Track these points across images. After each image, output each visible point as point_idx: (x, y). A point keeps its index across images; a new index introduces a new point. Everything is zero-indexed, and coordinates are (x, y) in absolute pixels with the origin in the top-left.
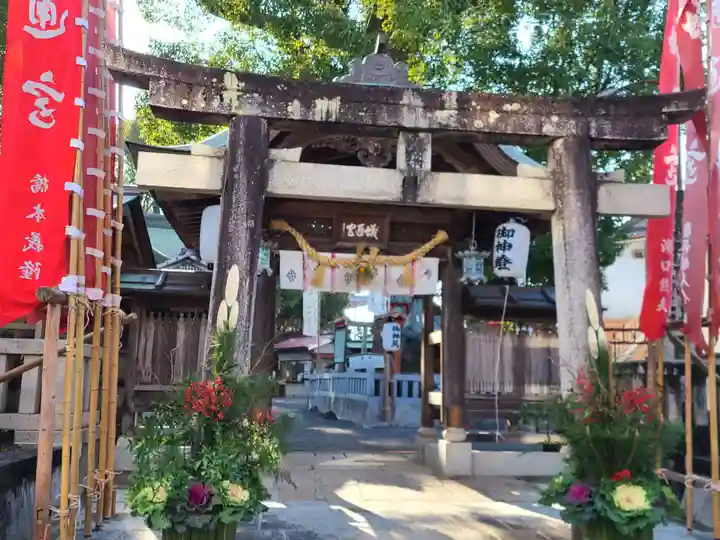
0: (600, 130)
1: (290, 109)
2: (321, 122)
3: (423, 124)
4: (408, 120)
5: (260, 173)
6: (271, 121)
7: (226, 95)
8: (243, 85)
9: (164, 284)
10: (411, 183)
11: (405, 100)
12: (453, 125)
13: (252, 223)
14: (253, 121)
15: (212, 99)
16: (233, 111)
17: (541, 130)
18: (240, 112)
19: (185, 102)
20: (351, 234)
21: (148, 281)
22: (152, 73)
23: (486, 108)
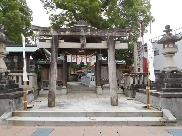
0: (115, 34)
1: (61, 33)
2: (67, 35)
3: (84, 35)
4: (82, 34)
5: (57, 45)
6: (59, 36)
7: (51, 32)
8: (54, 30)
9: (46, 62)
10: (83, 45)
11: (81, 31)
12: (89, 35)
13: (56, 53)
14: (56, 36)
15: (49, 33)
16: (52, 34)
17: (105, 35)
18: (53, 35)
19: (44, 33)
20: (79, 52)
21: (44, 62)
22: (39, 29)
23: (95, 31)
